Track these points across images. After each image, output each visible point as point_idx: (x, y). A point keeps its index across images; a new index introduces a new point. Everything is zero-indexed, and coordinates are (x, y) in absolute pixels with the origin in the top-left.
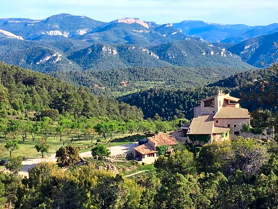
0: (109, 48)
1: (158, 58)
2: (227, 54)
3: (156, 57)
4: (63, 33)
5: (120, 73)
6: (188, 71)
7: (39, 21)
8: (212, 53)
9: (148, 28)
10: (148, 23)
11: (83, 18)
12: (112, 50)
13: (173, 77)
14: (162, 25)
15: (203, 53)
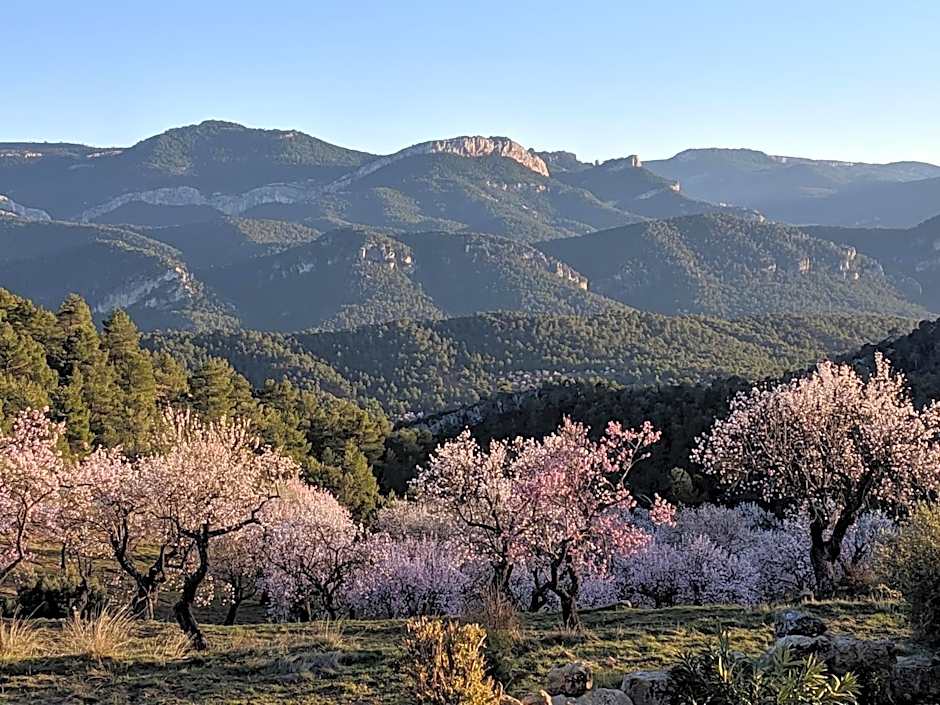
0: (388, 248)
1: (584, 286)
2: (863, 267)
3: (575, 284)
4: (209, 197)
5: (422, 339)
6: (710, 332)
7: (118, 152)
8: (804, 267)
9: (547, 175)
10: (543, 155)
11: (290, 139)
12: (399, 254)
13: (648, 354)
14: (600, 163)
15: (765, 265)
